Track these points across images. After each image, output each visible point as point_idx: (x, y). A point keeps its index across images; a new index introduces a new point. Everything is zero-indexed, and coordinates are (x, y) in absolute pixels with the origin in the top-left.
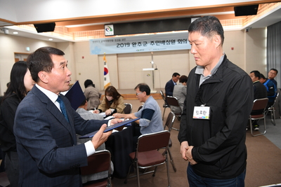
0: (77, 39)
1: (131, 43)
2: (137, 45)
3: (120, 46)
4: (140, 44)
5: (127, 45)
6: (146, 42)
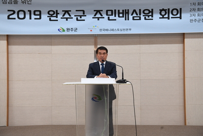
1: (44, 10)
2: (60, 16)
3: (15, 16)
4: (67, 16)
5: (33, 17)
6: (84, 11)
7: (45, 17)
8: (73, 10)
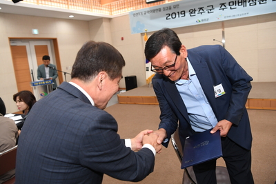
0: (115, 14)
1: (187, 11)
2: (197, 12)
3: (170, 17)
4: (201, 11)
5: (180, 15)
6: (212, 6)
7: (187, 14)
8: (205, 6)
